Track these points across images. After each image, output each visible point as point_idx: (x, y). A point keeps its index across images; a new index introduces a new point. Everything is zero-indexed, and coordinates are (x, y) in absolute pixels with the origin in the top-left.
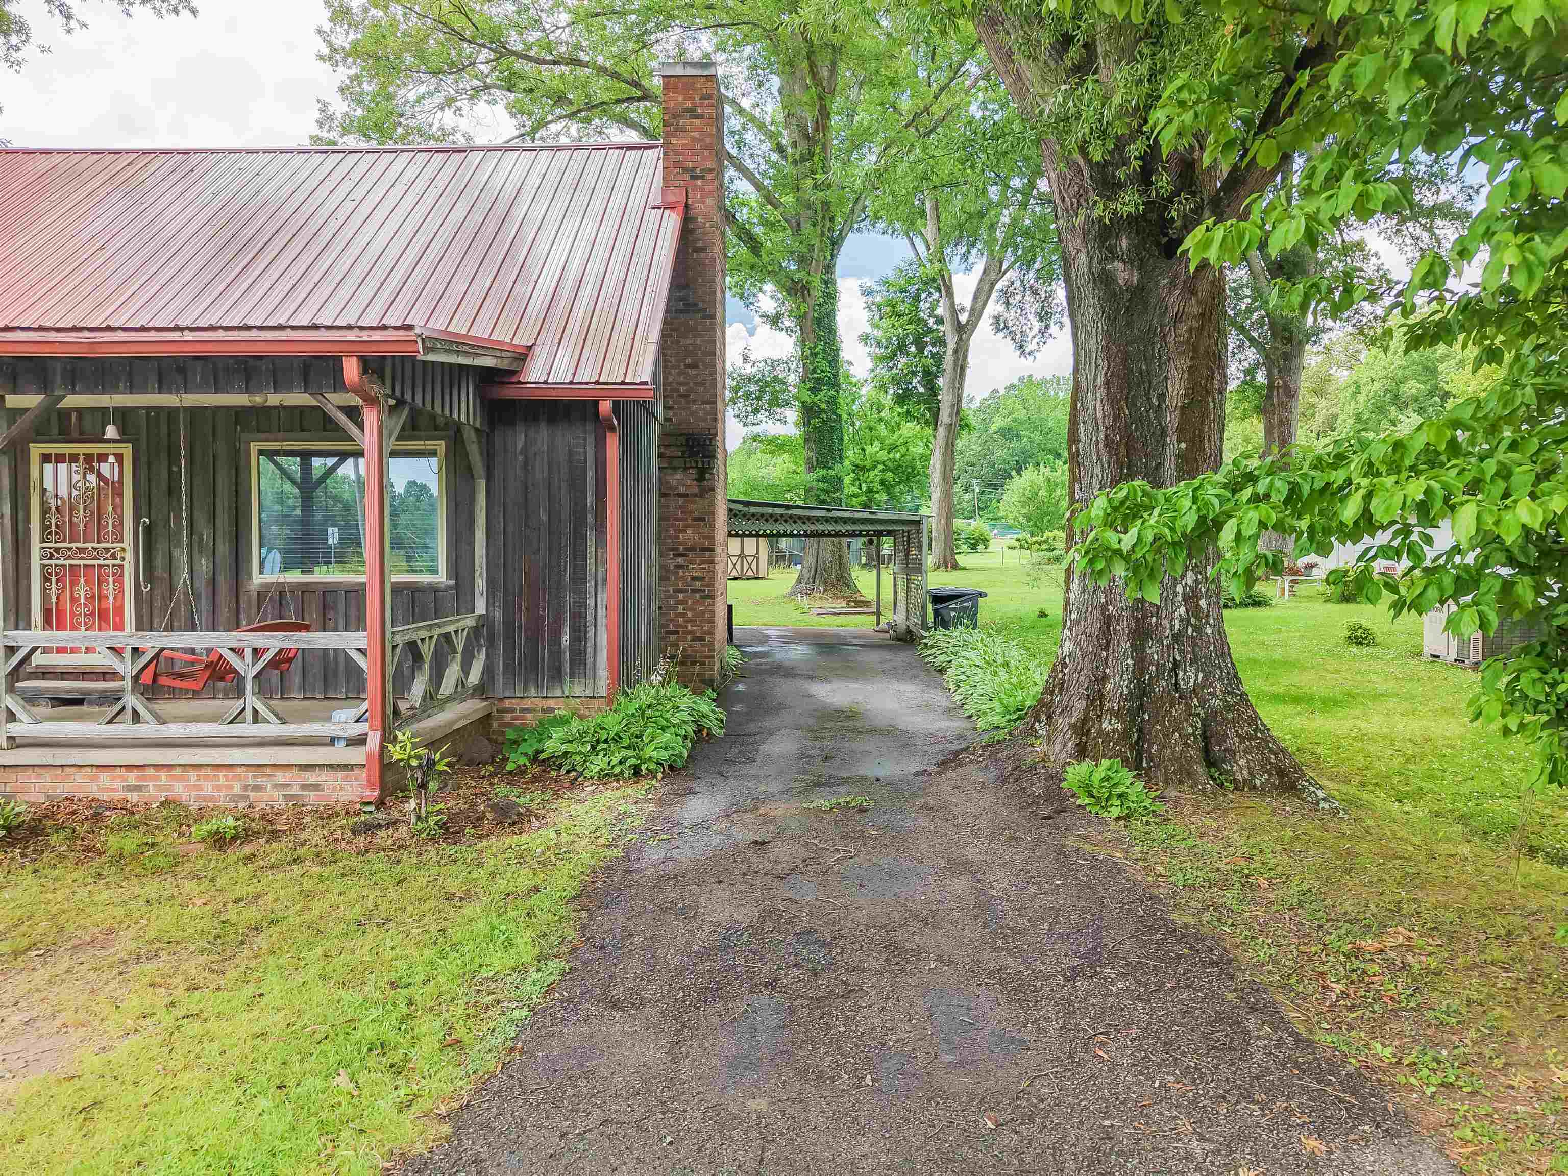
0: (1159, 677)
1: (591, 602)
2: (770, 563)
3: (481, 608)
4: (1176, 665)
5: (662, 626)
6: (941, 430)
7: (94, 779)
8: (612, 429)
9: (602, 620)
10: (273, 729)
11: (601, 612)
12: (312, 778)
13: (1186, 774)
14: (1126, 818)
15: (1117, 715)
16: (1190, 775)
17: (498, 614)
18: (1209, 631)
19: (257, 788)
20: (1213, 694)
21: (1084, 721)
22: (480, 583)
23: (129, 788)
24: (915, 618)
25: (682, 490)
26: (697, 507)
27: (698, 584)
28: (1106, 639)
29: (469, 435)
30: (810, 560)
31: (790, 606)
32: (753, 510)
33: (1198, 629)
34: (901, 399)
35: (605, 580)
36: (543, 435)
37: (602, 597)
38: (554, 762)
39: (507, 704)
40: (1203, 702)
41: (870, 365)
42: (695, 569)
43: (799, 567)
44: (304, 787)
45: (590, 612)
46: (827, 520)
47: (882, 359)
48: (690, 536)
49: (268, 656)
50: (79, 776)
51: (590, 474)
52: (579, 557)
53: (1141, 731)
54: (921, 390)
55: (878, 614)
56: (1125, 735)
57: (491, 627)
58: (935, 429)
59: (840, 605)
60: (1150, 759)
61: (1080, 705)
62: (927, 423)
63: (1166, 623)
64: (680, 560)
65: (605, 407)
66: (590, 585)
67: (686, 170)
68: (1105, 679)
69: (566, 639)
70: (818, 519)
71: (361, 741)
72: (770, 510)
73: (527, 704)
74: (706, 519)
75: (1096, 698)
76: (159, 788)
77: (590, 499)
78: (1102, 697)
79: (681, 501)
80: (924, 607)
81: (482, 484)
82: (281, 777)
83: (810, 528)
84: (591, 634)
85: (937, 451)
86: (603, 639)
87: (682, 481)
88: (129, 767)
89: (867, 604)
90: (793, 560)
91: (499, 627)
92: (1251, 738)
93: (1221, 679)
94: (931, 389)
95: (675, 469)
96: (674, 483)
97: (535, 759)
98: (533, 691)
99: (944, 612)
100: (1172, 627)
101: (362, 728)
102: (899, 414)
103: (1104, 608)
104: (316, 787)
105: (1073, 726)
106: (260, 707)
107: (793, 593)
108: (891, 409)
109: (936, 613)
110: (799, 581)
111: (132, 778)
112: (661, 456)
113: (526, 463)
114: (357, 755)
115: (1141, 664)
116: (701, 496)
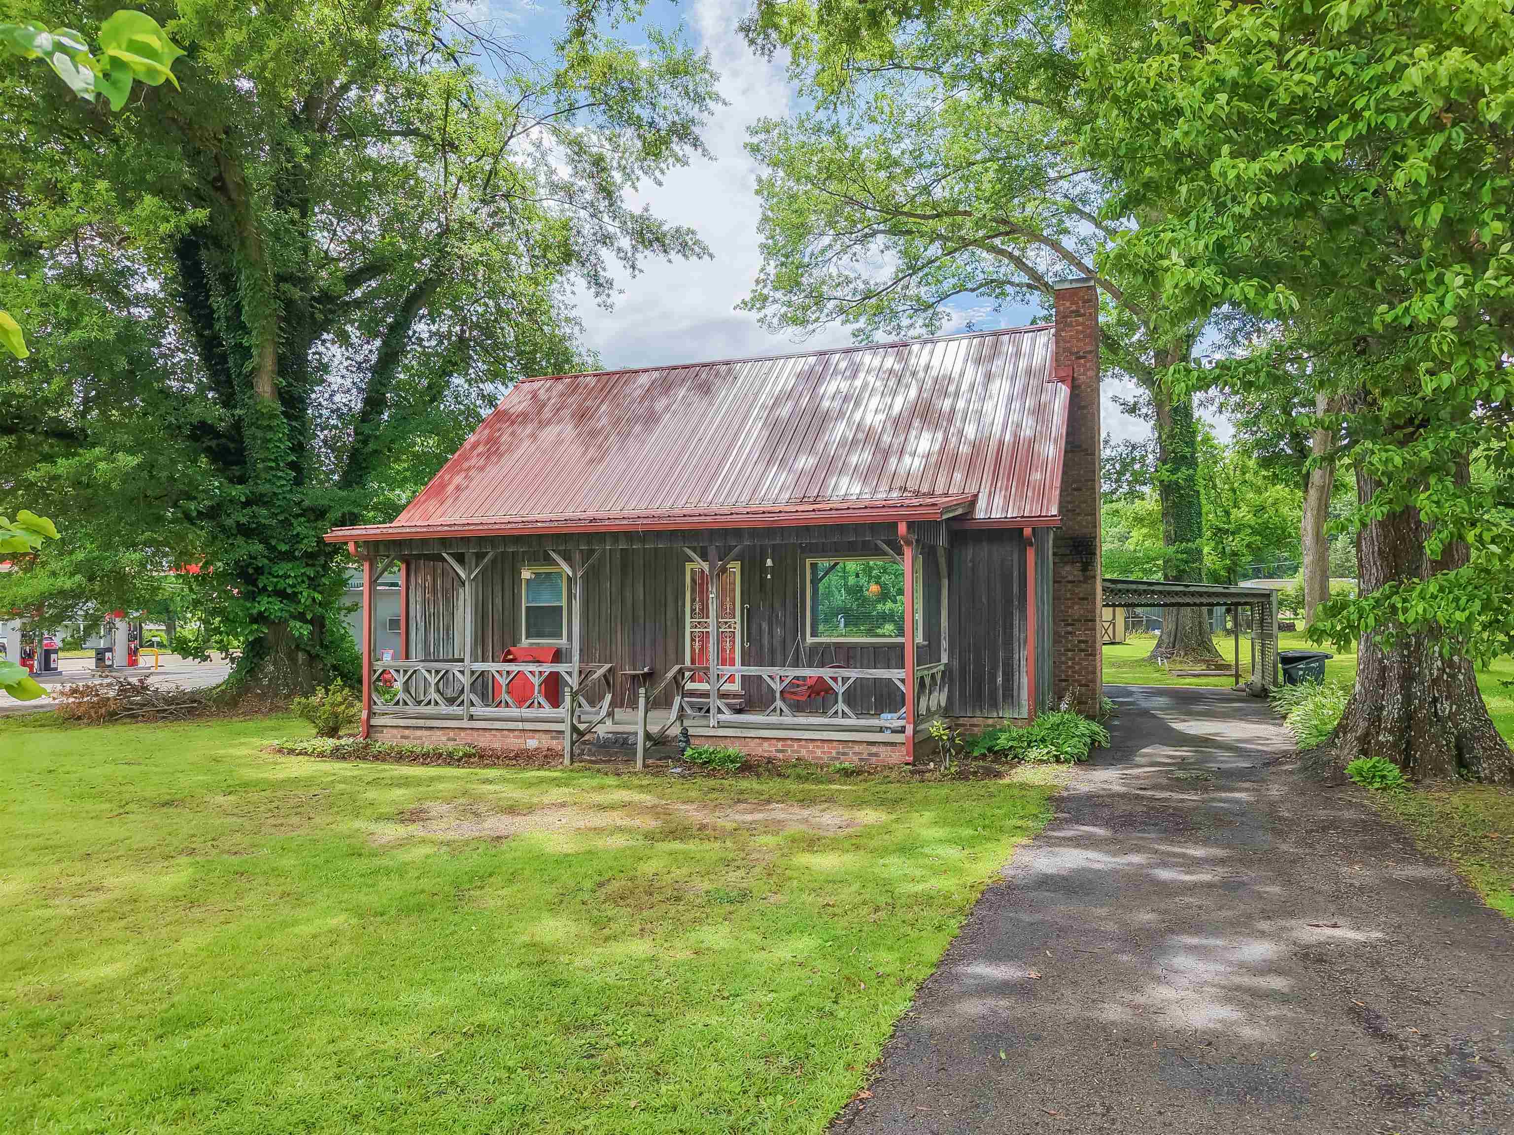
0: (1421, 707)
1: (1016, 656)
2: (1126, 629)
3: (945, 659)
4: (1435, 700)
5: (1055, 676)
6: (1313, 493)
7: (761, 745)
8: (1031, 545)
9: (1024, 669)
10: (852, 721)
11: (1023, 663)
12: (874, 749)
13: (1439, 771)
14: (1384, 789)
15: (1391, 731)
16: (1442, 770)
17: (956, 663)
18: (1461, 677)
19: (844, 754)
20: (1464, 720)
21: (1367, 734)
22: (945, 644)
23: (778, 751)
24: (1269, 678)
25: (1070, 578)
26: (1081, 590)
27: (1083, 646)
28: (1382, 680)
29: (941, 553)
30: (1172, 626)
31: (1150, 669)
32: (1119, 586)
33: (1453, 676)
34: (1265, 463)
35: (1025, 642)
36: (984, 551)
37: (1024, 653)
38: (1004, 752)
39: (961, 721)
40: (1456, 725)
41: (1232, 431)
42: (1080, 634)
43: (1157, 632)
44: (870, 755)
45: (1016, 662)
46: (1185, 594)
47: (1246, 424)
48: (1077, 611)
49: (851, 681)
50: (752, 744)
51: (1016, 574)
52: (1008, 627)
53: (1408, 743)
54: (1289, 451)
55: (1237, 676)
56: (1395, 745)
57: (951, 672)
58: (1306, 491)
59: (1199, 668)
60: (1415, 760)
61: (1363, 725)
62: (1297, 485)
63: (1427, 672)
64: (1069, 629)
65: (1028, 531)
66: (1016, 645)
67: (1072, 354)
68: (1382, 708)
69: (1000, 680)
70: (1177, 593)
71: (902, 730)
72: (1134, 587)
73: (975, 721)
74: (1089, 598)
75: (1375, 720)
76: (794, 751)
77: (1016, 589)
78: (1380, 720)
79: (1069, 586)
80: (1275, 667)
81: (945, 582)
82: (857, 748)
83: (1169, 600)
84: (1016, 677)
85: (1309, 514)
86: (1025, 680)
87: (1071, 571)
88: (779, 739)
89: (1227, 667)
90: (1151, 625)
91: (956, 674)
92: (1491, 749)
93: (1470, 710)
94: (1301, 451)
95: (1066, 563)
96: (1064, 573)
97: (990, 750)
98: (978, 714)
99: (1293, 672)
100: (1431, 674)
101: (902, 723)
102: (1265, 477)
103: (1381, 661)
104: (876, 755)
105: (1357, 739)
106: (846, 710)
107: (1153, 657)
108: (1256, 473)
109: (1286, 671)
110: (1158, 646)
111: (780, 745)
112: (1054, 554)
113: (973, 569)
114: (899, 738)
115: (1408, 698)
116: (1085, 582)
